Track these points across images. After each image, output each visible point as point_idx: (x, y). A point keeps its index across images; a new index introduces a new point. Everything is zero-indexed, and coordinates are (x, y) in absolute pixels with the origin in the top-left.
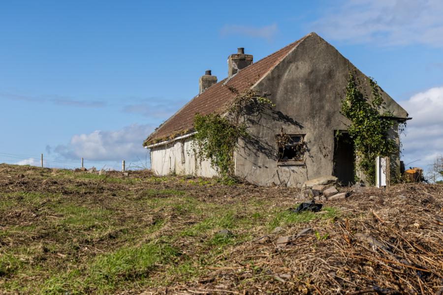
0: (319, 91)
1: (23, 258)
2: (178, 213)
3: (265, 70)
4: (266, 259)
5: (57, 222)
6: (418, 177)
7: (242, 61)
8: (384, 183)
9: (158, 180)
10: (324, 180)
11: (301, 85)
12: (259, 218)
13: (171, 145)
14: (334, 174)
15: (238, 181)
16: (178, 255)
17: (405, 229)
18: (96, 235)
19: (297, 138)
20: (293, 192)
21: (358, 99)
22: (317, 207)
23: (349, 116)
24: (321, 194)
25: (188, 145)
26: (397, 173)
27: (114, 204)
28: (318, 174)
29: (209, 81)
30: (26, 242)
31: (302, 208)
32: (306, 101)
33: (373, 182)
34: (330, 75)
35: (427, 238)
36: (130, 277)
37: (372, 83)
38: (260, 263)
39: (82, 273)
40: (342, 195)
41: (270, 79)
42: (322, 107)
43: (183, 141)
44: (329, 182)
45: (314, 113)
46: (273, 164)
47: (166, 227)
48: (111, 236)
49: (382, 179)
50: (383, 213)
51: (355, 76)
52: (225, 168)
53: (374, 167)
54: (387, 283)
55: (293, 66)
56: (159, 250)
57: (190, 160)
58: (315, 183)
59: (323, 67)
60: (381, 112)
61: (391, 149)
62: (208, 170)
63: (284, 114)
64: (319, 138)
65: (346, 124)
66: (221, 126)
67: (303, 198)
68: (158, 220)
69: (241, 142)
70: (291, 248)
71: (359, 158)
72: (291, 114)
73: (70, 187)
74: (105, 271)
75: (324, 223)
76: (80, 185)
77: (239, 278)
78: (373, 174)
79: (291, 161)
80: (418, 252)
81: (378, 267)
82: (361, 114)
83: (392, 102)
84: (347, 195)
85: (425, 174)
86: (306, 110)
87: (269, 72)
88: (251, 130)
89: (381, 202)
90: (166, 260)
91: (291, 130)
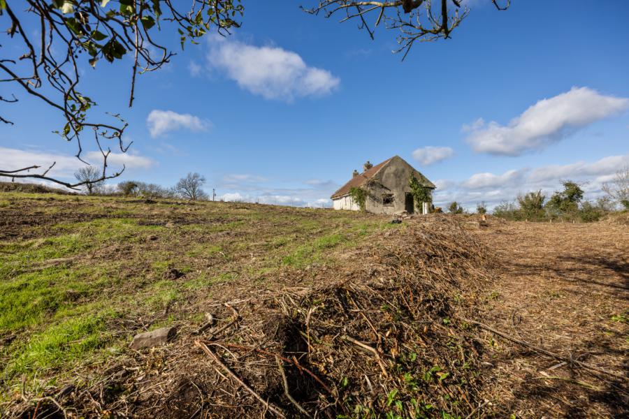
0: (399, 177)
1: (289, 239)
2: (345, 223)
3: (378, 169)
4: (381, 241)
5: (300, 226)
6: (440, 210)
7: (369, 166)
8: (426, 213)
9: (336, 212)
10: (402, 211)
11: (392, 175)
12: (376, 226)
13: (341, 198)
14: (406, 209)
15: (367, 212)
16: (345, 239)
17: (436, 231)
18: (314, 231)
19: (391, 195)
20: (389, 216)
21: (415, 180)
22: (400, 222)
23: (411, 186)
24: (401, 217)
25: (348, 198)
26: (431, 209)
27: (320, 220)
28: (399, 209)
29: (356, 174)
30: (290, 233)
31: (393, 222)
32: (394, 181)
33: (421, 212)
34: (403, 171)
35: (445, 234)
36: (329, 247)
37: (420, 174)
38: (379, 242)
39: (311, 245)
40: (409, 217)
41: (380, 173)
42: (400, 184)
43: (346, 197)
44: (404, 212)
45: (397, 186)
46: (381, 206)
47: (341, 228)
48: (320, 232)
49: (425, 211)
50: (427, 224)
51: (413, 171)
52: (362, 206)
53: (422, 206)
54: (430, 251)
55: (388, 168)
56: (339, 237)
57: (348, 203)
58: (398, 213)
59: (400, 168)
60: (424, 185)
61: (429, 200)
62: (356, 207)
63: (385, 186)
64: (399, 195)
65: (411, 190)
66: (361, 191)
67: (393, 218)
68: (337, 226)
69: (368, 197)
70: (391, 237)
71: (415, 203)
72: (388, 186)
73: (304, 214)
74: (319, 244)
75: (403, 228)
76: (308, 213)
77: (371, 248)
78: (421, 210)
79: (389, 204)
80: (441, 239)
81: (426, 245)
82: (416, 186)
83: (428, 181)
84: (412, 218)
85: (442, 210)
86: (394, 185)
87: (379, 171)
88: (372, 192)
89: (425, 220)
90: (342, 241)
91: (388, 192)
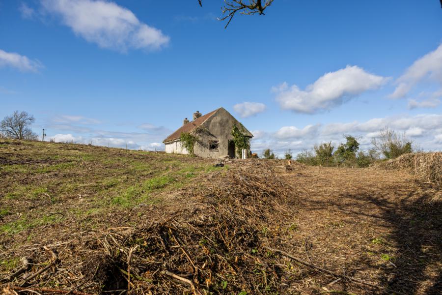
0: (223, 126)
1: (119, 180)
2: (175, 166)
3: (206, 118)
4: (205, 182)
5: (132, 168)
6: (256, 156)
7: (198, 115)
8: (245, 158)
9: (168, 155)
10: (225, 156)
11: (218, 124)
12: (202, 169)
13: (173, 143)
14: (228, 154)
15: (195, 156)
16: (174, 180)
17: (251, 173)
18: (145, 173)
19: (216, 142)
20: (214, 160)
21: (236, 129)
22: (222, 165)
23: (233, 135)
24: (224, 161)
25: (179, 143)
26: (249, 155)
27: (152, 163)
28: (223, 154)
29: (186, 122)
30: (121, 175)
31: (217, 165)
32: (219, 129)
33: (241, 157)
34: (227, 121)
35: (258, 176)
36: (158, 188)
37: (241, 125)
38: (203, 183)
39: (140, 186)
40: (231, 162)
41: (207, 122)
42: (225, 132)
43: (177, 142)
44: (227, 157)
45: (221, 134)
46: (207, 151)
47: (170, 171)
48: (151, 174)
49: (244, 156)
50: (244, 168)
51: (236, 122)
52: (191, 151)
53: (241, 152)
54: (245, 191)
55: (215, 118)
56: (168, 179)
57: (179, 147)
58: (222, 157)
59: (225, 119)
60: (244, 134)
61: (247, 147)
62: (185, 152)
63: (211, 133)
64: (223, 142)
65: (232, 138)
66: (190, 137)
67: (217, 162)
68: (167, 168)
69: (196, 142)
70: (213, 179)
71: (237, 149)
72: (214, 134)
73: (136, 156)
74: (149, 186)
75: (224, 171)
76: (140, 155)
77: (196, 189)
78: (241, 155)
79: (214, 150)
80: (255, 181)
81: (242, 185)
82: (237, 134)
83: (247, 131)
84: (233, 162)
85: (258, 156)
86: (219, 132)
87: (207, 119)
88: (200, 139)
89: (244, 164)
90: (171, 182)
91: (214, 139)
